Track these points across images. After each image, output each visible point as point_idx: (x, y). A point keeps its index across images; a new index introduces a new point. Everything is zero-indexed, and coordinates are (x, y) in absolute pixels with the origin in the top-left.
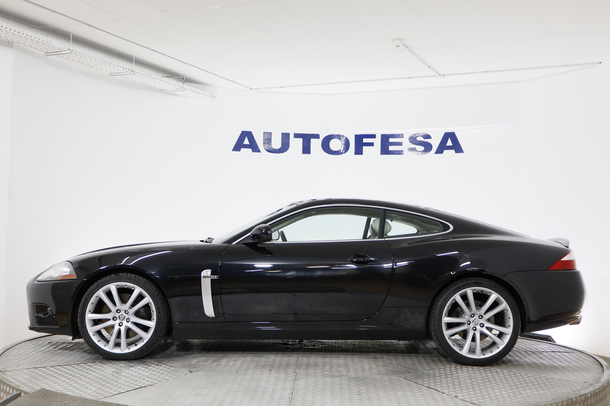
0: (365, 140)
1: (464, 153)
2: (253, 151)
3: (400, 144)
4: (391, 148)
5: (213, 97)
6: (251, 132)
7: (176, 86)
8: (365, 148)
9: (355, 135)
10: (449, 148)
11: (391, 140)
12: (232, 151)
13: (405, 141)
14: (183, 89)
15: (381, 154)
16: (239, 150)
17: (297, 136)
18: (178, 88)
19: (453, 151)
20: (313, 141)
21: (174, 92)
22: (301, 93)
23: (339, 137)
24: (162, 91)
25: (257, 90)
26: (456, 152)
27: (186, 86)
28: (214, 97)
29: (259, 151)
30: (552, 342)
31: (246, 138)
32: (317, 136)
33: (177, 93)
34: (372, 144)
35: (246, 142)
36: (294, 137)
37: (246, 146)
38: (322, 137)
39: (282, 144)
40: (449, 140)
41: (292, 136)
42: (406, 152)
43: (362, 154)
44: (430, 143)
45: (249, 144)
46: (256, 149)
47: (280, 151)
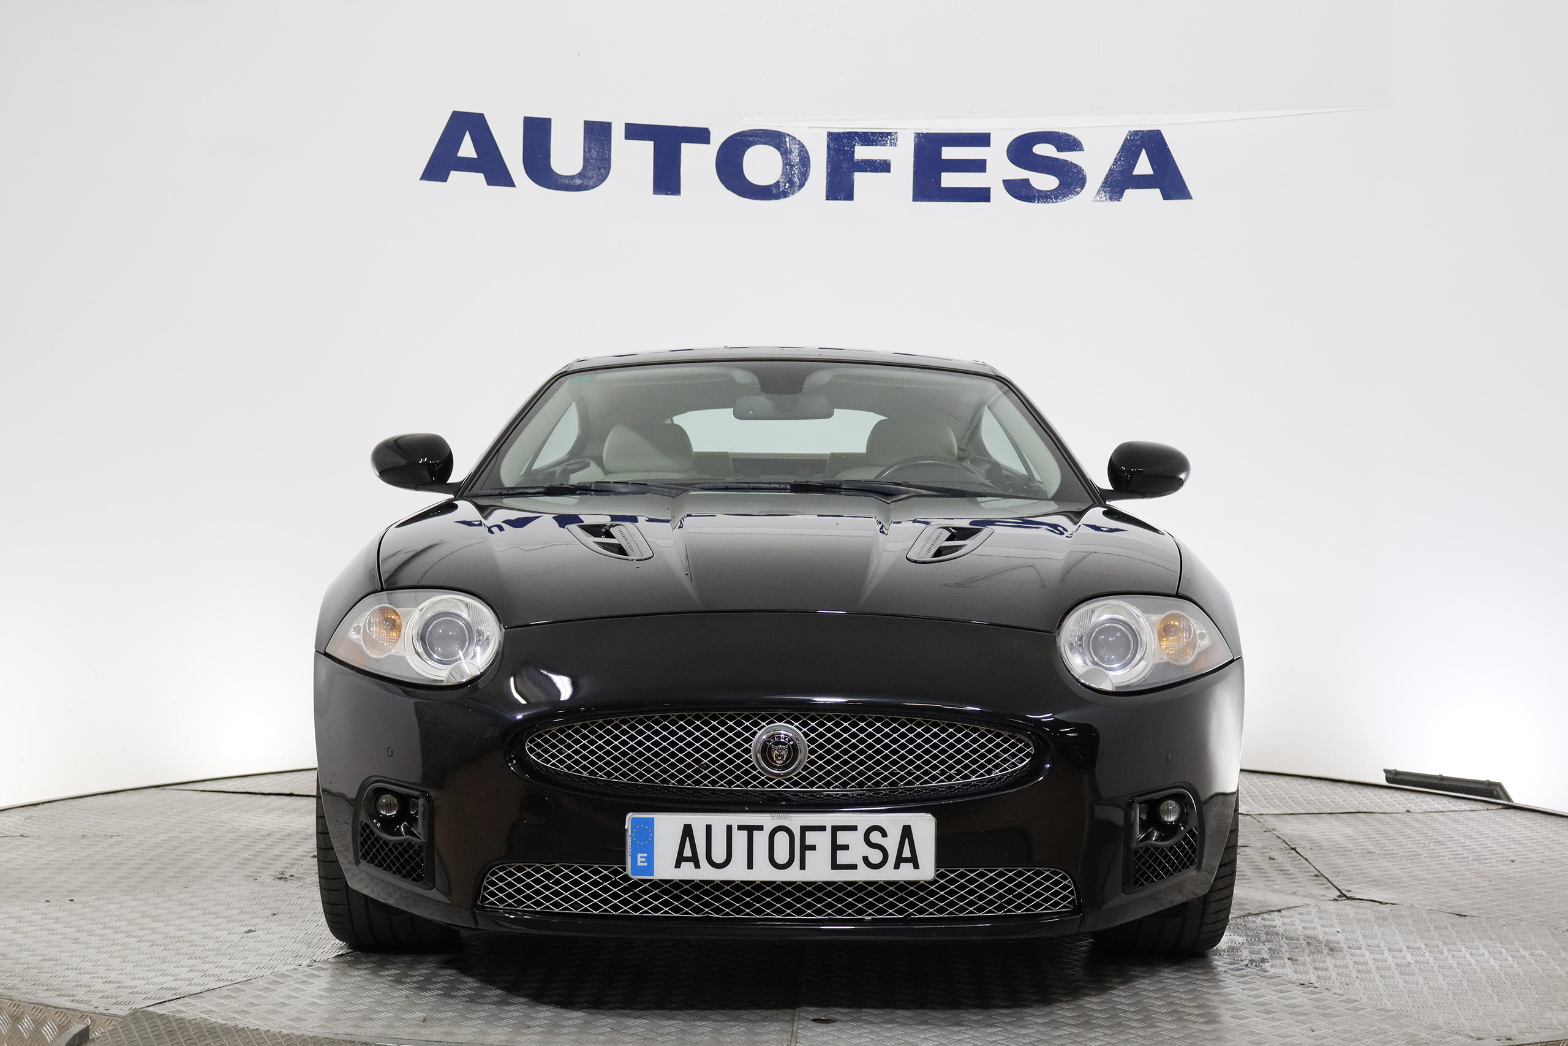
0: (862, 152)
1: (1192, 198)
2: (491, 181)
3: (979, 166)
4: (949, 180)
6: (482, 115)
8: (860, 178)
9: (830, 134)
10: (1143, 182)
11: (949, 153)
12: (421, 179)
13: (996, 156)
15: (914, 200)
17: (634, 132)
19: (1157, 192)
20: (688, 150)
23: (774, 139)
26: (1166, 196)
29: (508, 182)
30: (1502, 799)
31: (467, 136)
32: (701, 136)
34: (884, 166)
35: (467, 149)
36: (627, 137)
37: (467, 165)
38: (718, 139)
39: (585, 160)
40: (1144, 155)
41: (618, 134)
42: (999, 193)
43: (849, 196)
44: (1076, 166)
45: (475, 156)
46: (498, 175)
47: (578, 182)
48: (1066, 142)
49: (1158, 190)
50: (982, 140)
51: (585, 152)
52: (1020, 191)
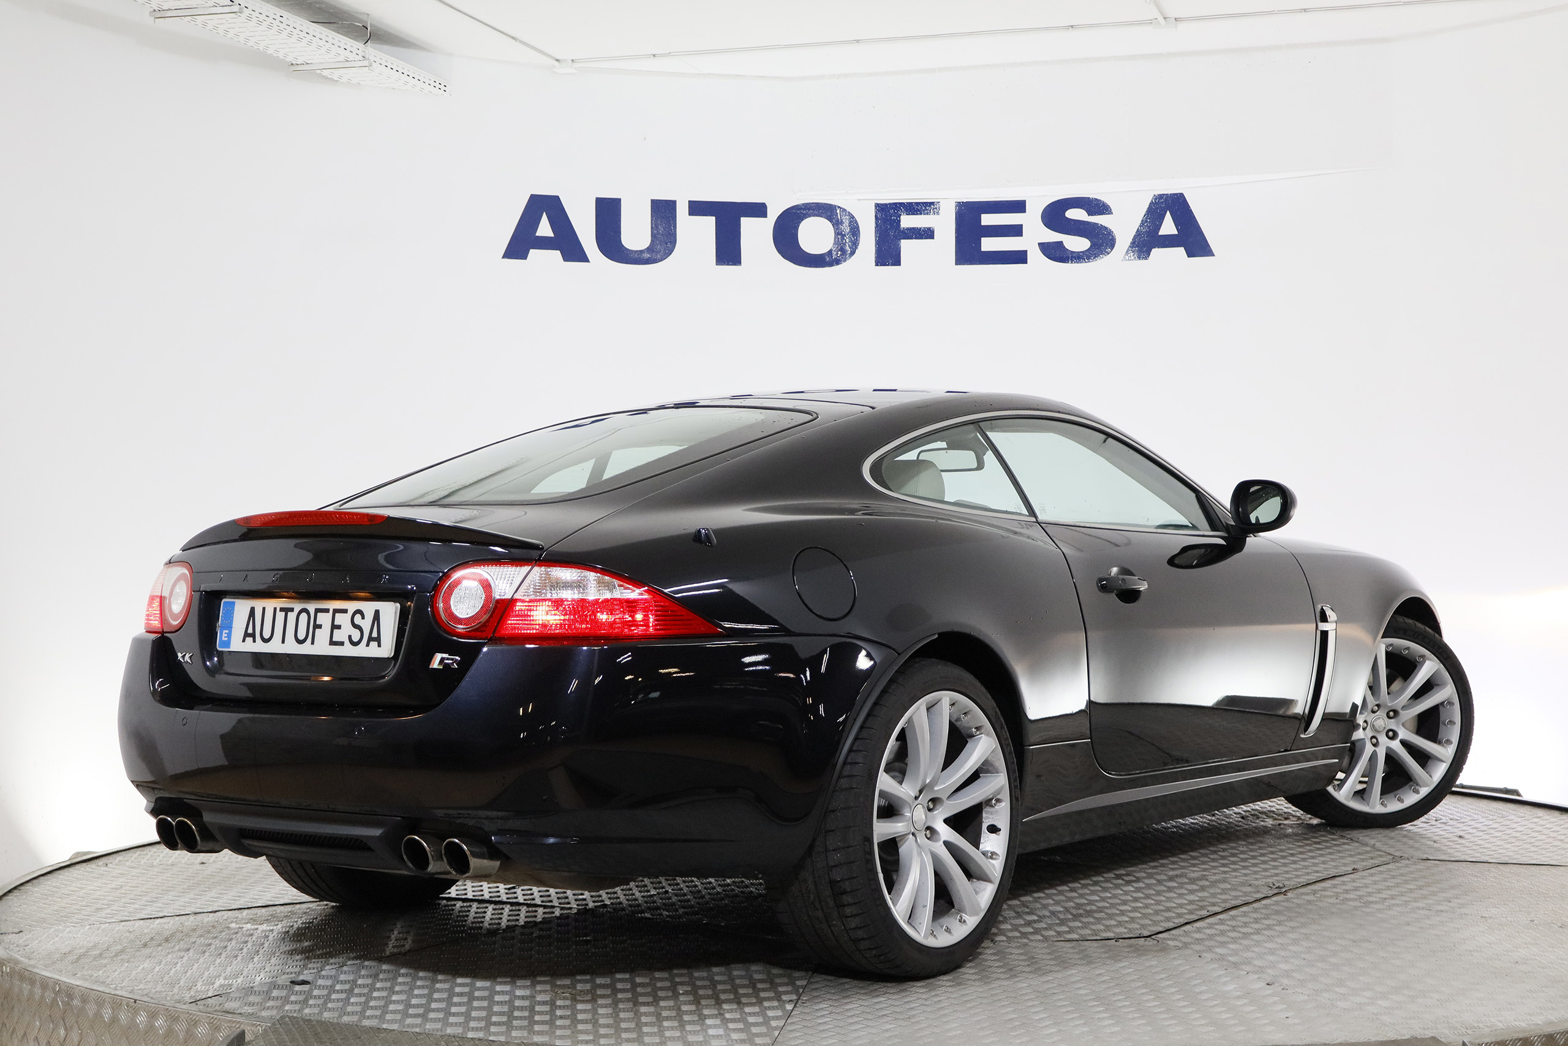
0: (907, 221)
1: (1214, 255)
2: (567, 257)
3: (1016, 231)
4: (989, 244)
5: (442, 87)
6: (558, 197)
7: (347, 53)
8: (907, 246)
9: (877, 205)
10: (1169, 242)
11: (987, 219)
12: (503, 258)
13: (1032, 222)
14: (366, 63)
15: (957, 264)
16: (524, 256)
17: (698, 208)
18: (352, 57)
19: (1181, 251)
20: (747, 224)
21: (326, 73)
22: (709, 74)
23: (827, 211)
24: (294, 69)
25: (575, 65)
26: (1190, 254)
27: (372, 51)
28: (445, 88)
29: (584, 258)
31: (544, 218)
32: (758, 210)
33: (335, 75)
34: (927, 234)
35: (545, 229)
36: (691, 214)
37: (544, 244)
38: (774, 213)
39: (653, 235)
40: (1168, 216)
41: (682, 210)
42: (1035, 256)
43: (897, 262)
44: (1106, 228)
45: (552, 235)
46: (573, 252)
47: (647, 255)
48: (1097, 207)
49: (1183, 248)
50: (1019, 207)
51: (652, 228)
52: (1055, 252)
